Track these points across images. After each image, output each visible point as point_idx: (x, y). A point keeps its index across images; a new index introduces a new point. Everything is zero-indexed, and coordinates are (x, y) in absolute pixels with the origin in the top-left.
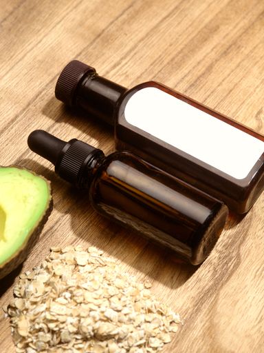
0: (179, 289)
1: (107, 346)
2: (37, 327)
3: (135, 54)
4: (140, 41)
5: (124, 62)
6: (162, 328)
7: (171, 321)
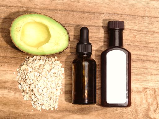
0: (66, 102)
1: (32, 95)
2: (25, 72)
3: (147, 34)
4: (153, 32)
5: (141, 32)
6: (49, 106)
7: (53, 107)
